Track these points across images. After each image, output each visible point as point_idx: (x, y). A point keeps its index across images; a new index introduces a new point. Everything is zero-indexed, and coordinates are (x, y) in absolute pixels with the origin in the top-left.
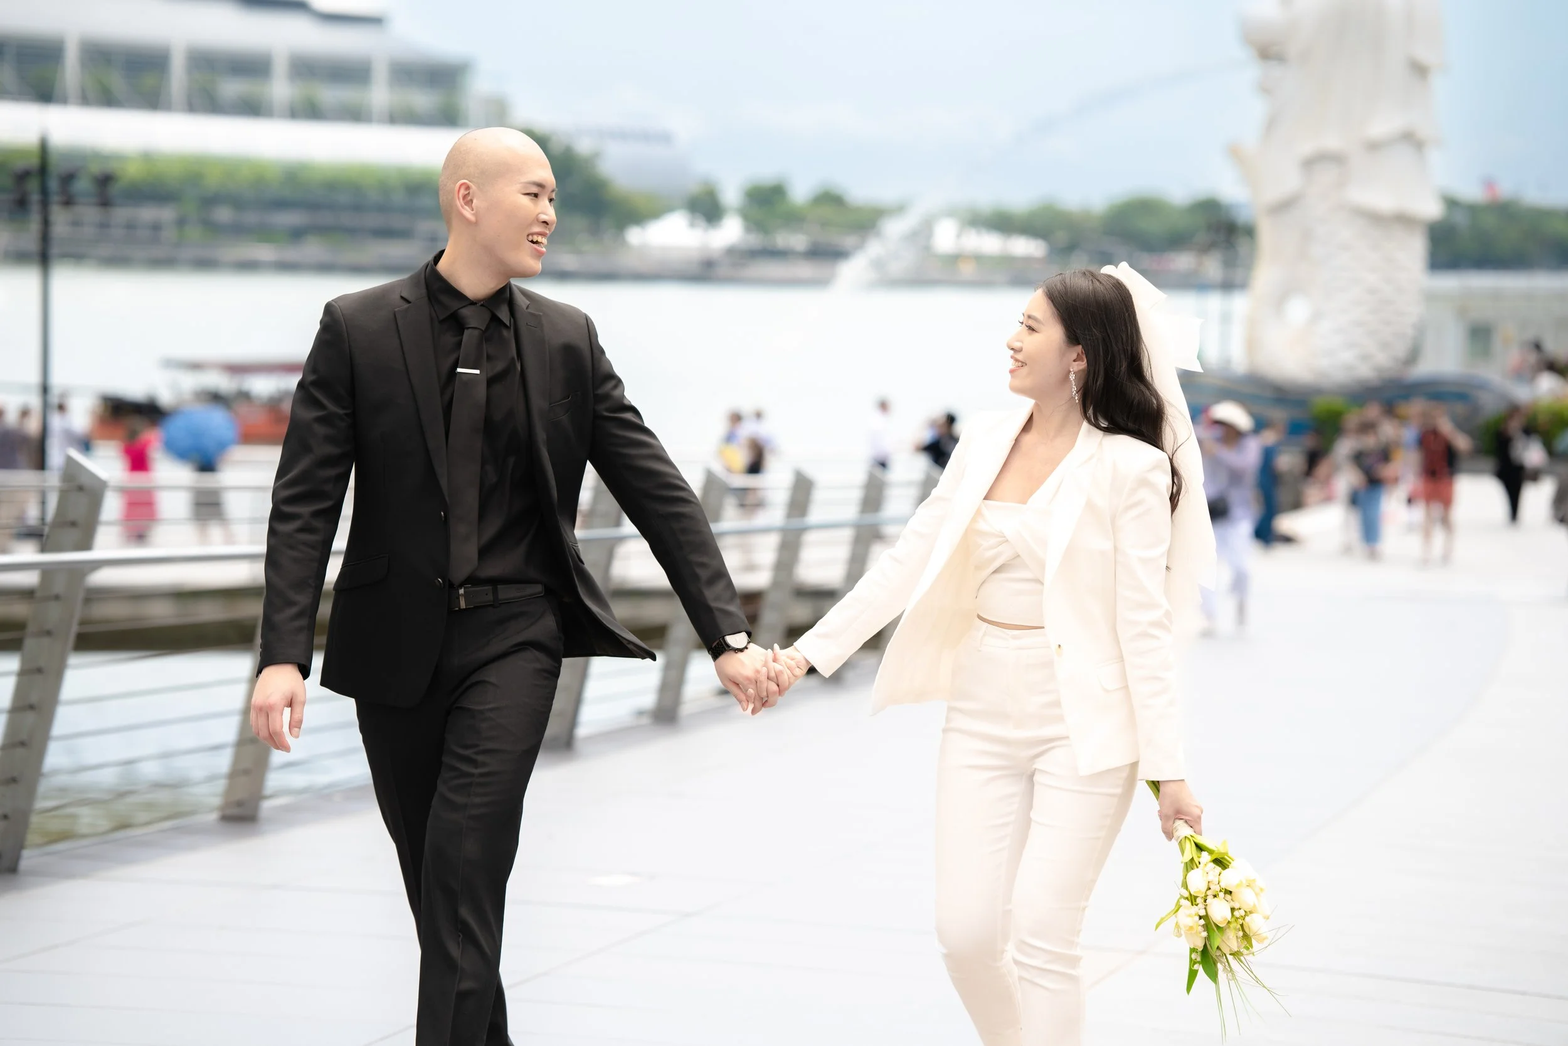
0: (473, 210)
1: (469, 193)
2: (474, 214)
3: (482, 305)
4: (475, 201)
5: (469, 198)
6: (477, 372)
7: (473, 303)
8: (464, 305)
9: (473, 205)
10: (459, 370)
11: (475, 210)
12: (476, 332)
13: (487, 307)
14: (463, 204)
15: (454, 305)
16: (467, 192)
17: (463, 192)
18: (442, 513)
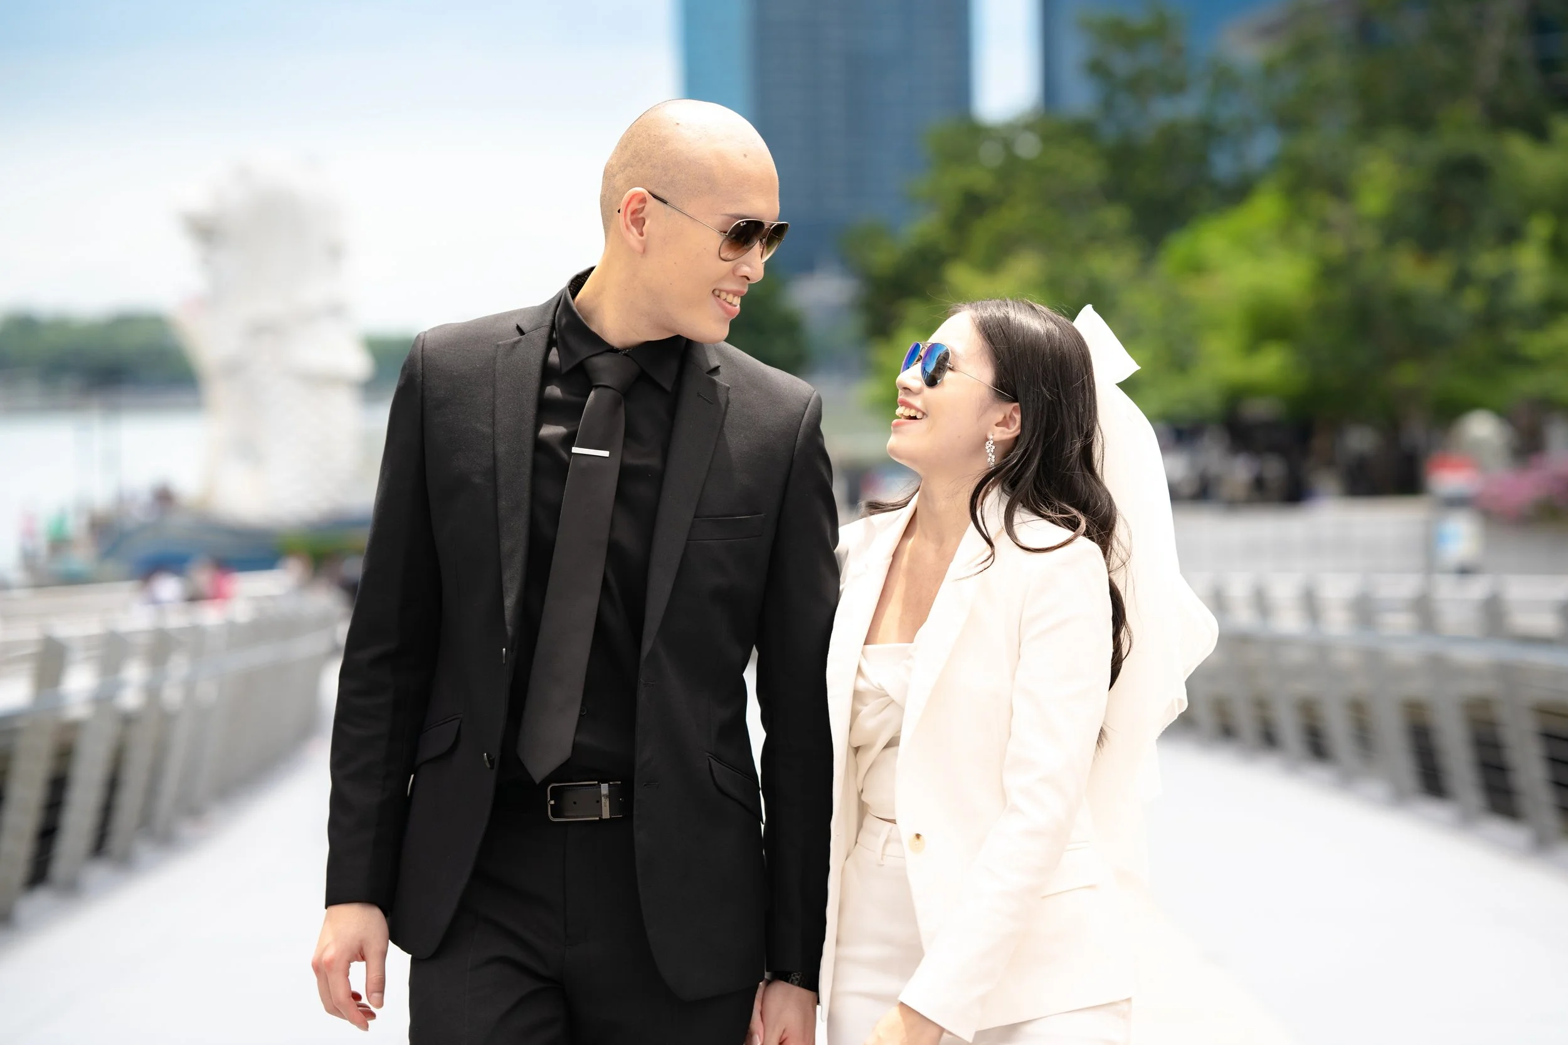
0: (641, 234)
1: (643, 208)
2: (640, 241)
3: (625, 355)
4: (647, 223)
5: (641, 215)
6: (606, 454)
7: (612, 350)
8: (598, 352)
9: (644, 228)
10: (575, 450)
11: (645, 235)
12: (609, 393)
13: (631, 358)
14: (630, 223)
15: (584, 351)
16: (641, 206)
17: (635, 205)
18: (504, 649)
